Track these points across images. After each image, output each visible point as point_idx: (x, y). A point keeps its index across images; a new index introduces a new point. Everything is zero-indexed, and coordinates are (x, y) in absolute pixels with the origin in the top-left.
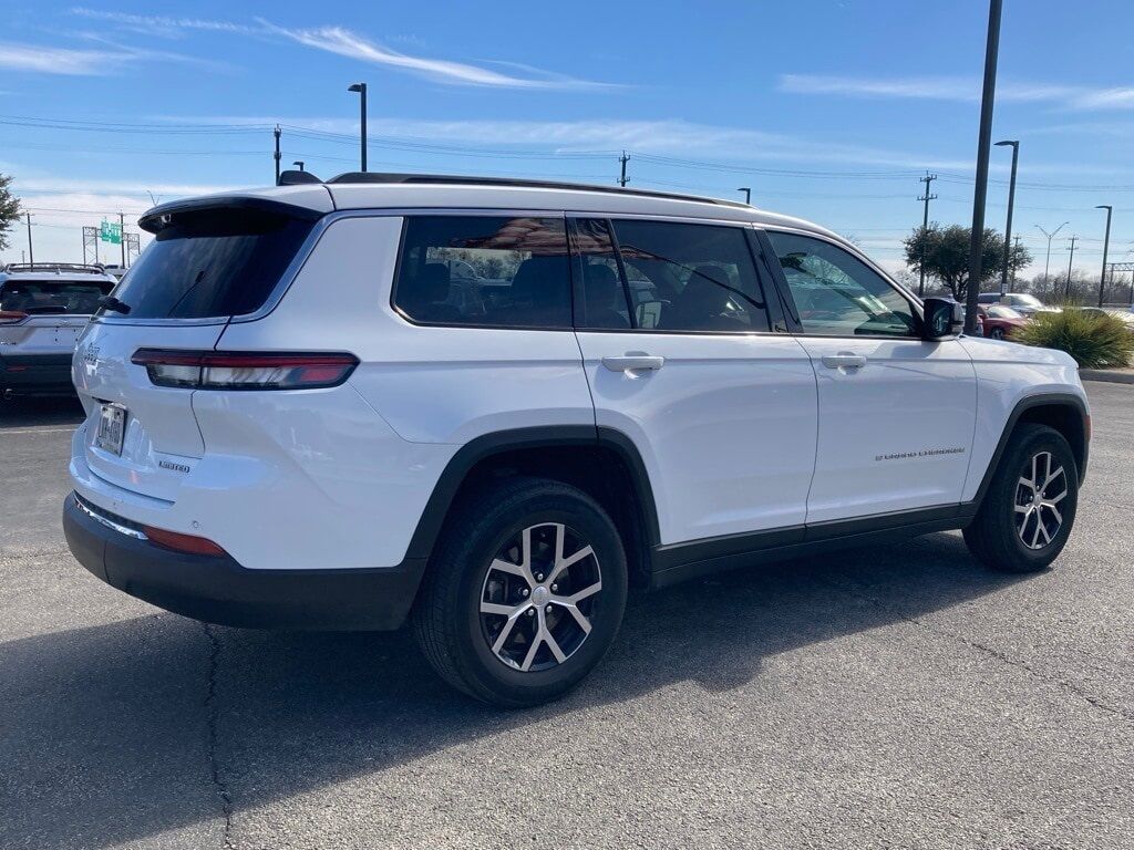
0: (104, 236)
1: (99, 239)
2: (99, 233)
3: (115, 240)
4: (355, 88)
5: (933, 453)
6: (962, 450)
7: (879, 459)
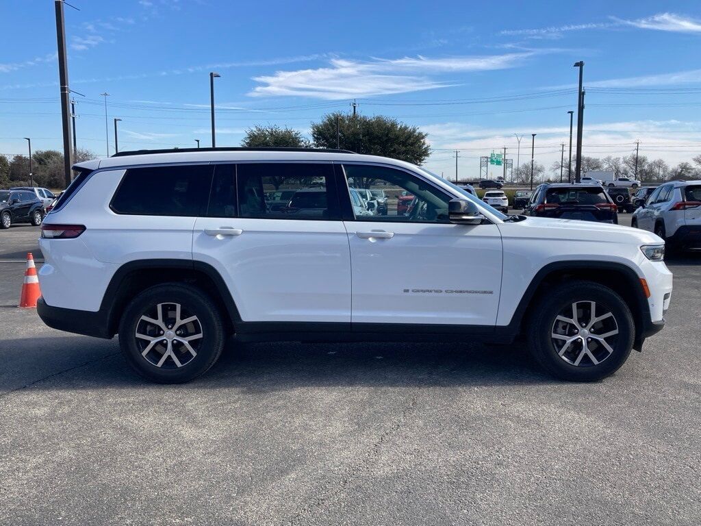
0: (492, 161)
1: (489, 163)
2: (489, 160)
3: (499, 163)
4: (577, 65)
5: (461, 292)
6: (491, 293)
7: (407, 291)
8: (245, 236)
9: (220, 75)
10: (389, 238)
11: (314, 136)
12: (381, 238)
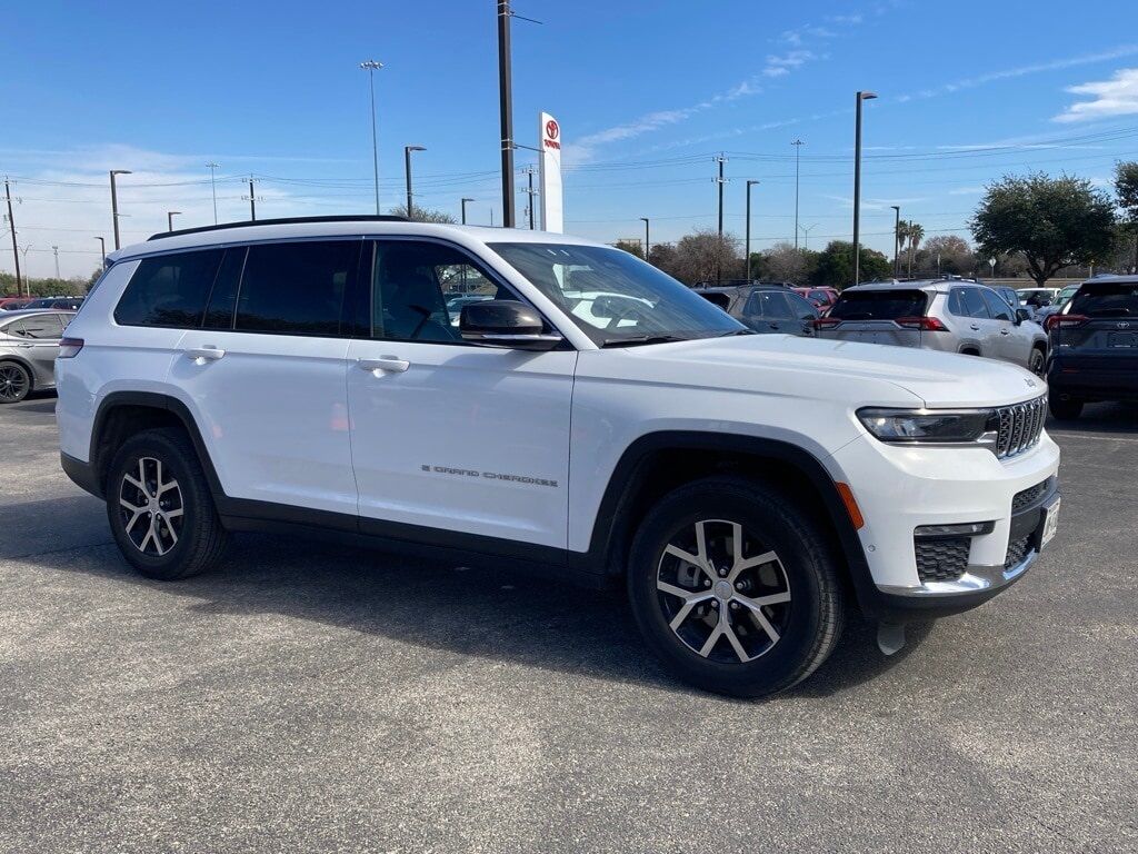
5: (507, 478)
6: (554, 484)
7: (426, 468)
8: (228, 359)
9: (874, 94)
10: (402, 371)
11: (1119, 186)
12: (391, 371)
